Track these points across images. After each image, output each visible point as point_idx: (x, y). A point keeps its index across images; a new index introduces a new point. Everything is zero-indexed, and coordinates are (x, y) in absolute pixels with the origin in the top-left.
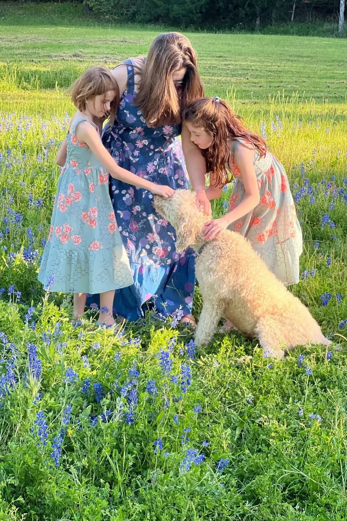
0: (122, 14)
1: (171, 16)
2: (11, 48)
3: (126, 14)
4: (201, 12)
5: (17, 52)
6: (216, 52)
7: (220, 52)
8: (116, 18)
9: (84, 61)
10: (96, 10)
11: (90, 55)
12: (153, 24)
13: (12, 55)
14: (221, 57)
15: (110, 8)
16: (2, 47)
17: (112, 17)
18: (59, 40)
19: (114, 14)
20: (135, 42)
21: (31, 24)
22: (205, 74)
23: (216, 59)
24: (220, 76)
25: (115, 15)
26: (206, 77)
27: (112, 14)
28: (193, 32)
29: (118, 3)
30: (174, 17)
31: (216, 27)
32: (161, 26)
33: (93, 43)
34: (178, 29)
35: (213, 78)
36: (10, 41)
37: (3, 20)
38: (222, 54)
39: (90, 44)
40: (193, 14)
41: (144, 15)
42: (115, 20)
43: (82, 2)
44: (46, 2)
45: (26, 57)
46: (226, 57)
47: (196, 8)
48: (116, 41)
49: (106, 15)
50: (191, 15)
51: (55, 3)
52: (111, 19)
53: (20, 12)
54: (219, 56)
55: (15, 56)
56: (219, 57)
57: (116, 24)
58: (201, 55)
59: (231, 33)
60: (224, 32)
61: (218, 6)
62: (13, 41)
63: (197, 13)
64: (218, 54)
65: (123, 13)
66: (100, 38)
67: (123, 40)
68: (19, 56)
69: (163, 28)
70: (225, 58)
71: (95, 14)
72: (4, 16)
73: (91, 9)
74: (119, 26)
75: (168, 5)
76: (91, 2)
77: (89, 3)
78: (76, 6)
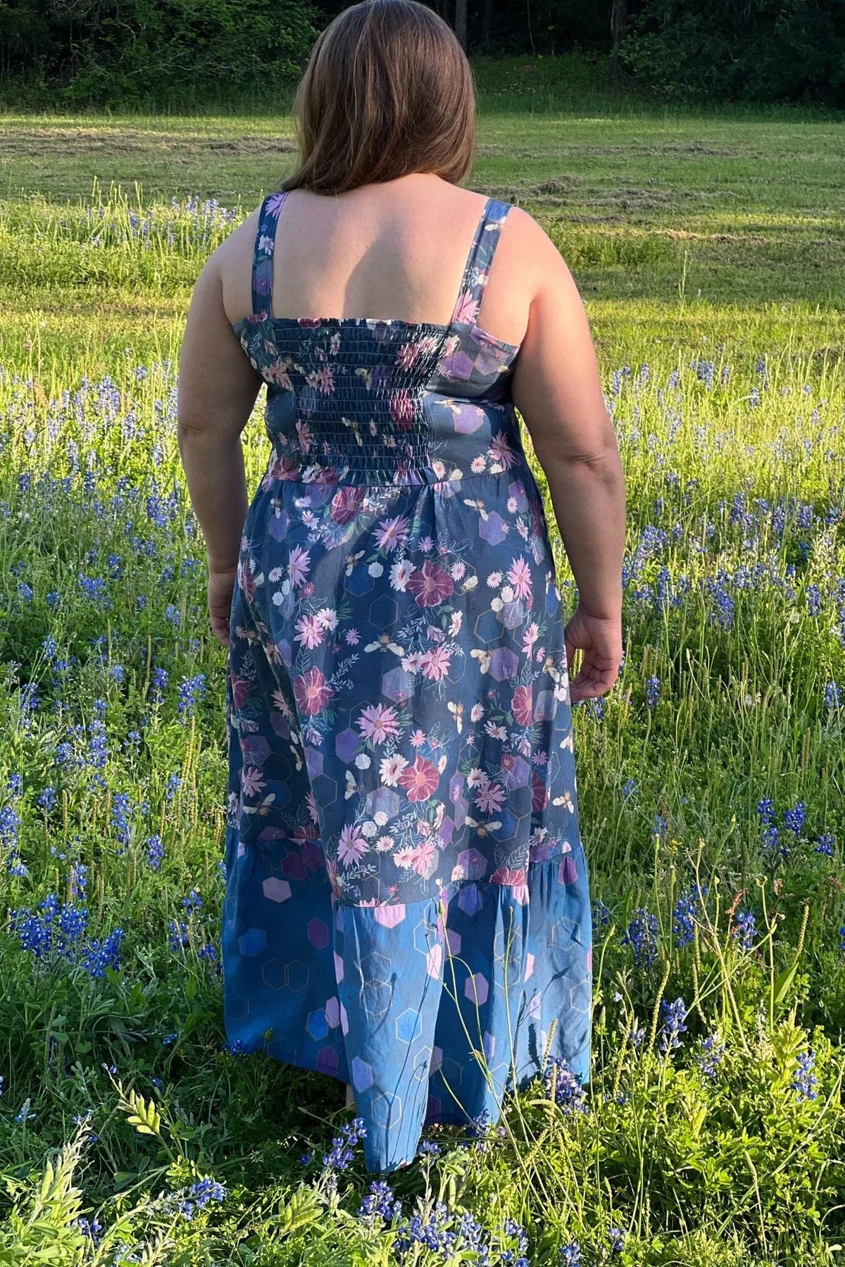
0: (708, 80)
1: (834, 81)
3: (720, 80)
8: (691, 89)
9: (565, 204)
10: (641, 70)
11: (587, 187)
12: (789, 104)
15: (678, 64)
17: (682, 87)
18: (526, 150)
19: (686, 81)
20: (725, 151)
25: (691, 83)
27: (681, 81)
29: (699, 52)
32: (808, 107)
33: (611, 157)
39: (602, 158)
41: (766, 80)
42: (690, 96)
43: (608, 53)
44: (519, 55)
48: (675, 150)
49: (667, 84)
51: (540, 57)
52: (678, 92)
57: (691, 107)
65: (712, 78)
66: (635, 142)
67: (693, 147)
69: (813, 113)
71: (642, 81)
73: (629, 69)
74: (698, 111)
76: (628, 51)
77: (623, 53)
78: (594, 63)
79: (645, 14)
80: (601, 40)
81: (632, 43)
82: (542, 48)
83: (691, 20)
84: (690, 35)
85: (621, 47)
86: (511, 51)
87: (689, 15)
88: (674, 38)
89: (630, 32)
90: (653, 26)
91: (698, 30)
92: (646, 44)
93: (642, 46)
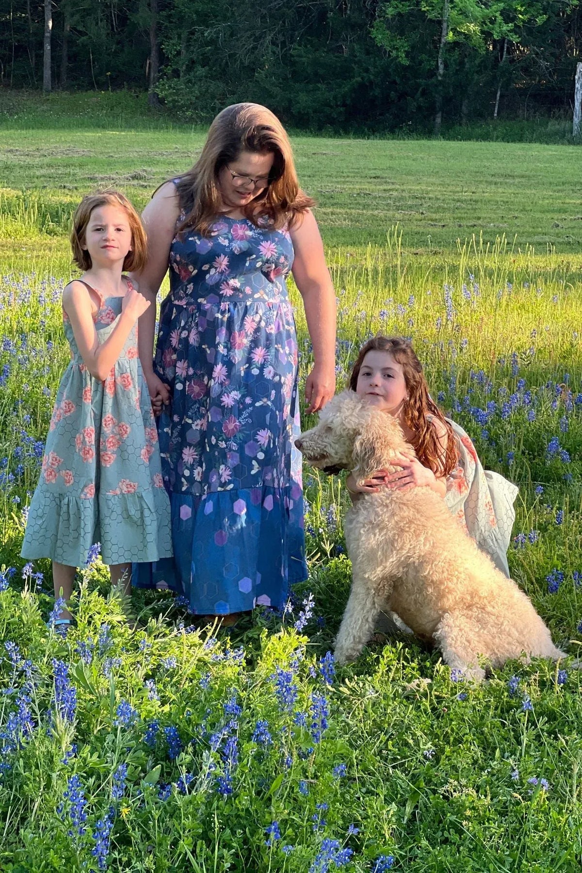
0: (213, 109)
1: (294, 111)
2: (29, 167)
4: (344, 105)
5: (38, 173)
6: (369, 169)
7: (375, 169)
8: (203, 115)
9: (149, 186)
10: (170, 102)
11: (160, 177)
13: (31, 178)
14: (378, 177)
15: (194, 99)
16: (14, 166)
17: (197, 114)
18: (109, 153)
19: (199, 110)
21: (63, 127)
22: (352, 206)
23: (370, 180)
24: (377, 209)
25: (202, 110)
26: (353, 211)
27: (196, 109)
28: (331, 137)
29: (207, 91)
30: (299, 113)
31: (369, 130)
33: (165, 157)
34: (306, 132)
35: (365, 212)
36: (28, 155)
37: (15, 120)
38: (379, 173)
39: (160, 158)
40: (331, 107)
42: (202, 119)
43: (147, 90)
44: (86, 91)
45: (54, 181)
46: (386, 178)
47: (335, 98)
49: (187, 110)
50: (327, 110)
51: (103, 92)
52: (194, 116)
53: (45, 108)
54: (374, 176)
55: (35, 180)
56: (375, 178)
57: (203, 126)
58: (345, 175)
59: (393, 139)
60: (383, 137)
61: (371, 94)
62: (33, 155)
63: (337, 106)
64: (372, 173)
66: (176, 148)
68: (42, 179)
70: (384, 180)
71: (170, 109)
72: (17, 114)
73: (161, 101)
75: (290, 93)
76: (161, 89)
77: (157, 91)
78: (137, 96)
79: (171, 66)
80: (142, 82)
81: (163, 85)
82: (102, 86)
83: (201, 71)
84: (200, 80)
85: (157, 87)
86: (81, 88)
87: (200, 68)
88: (190, 81)
89: (161, 77)
90: (176, 73)
91: (206, 77)
92: (172, 85)
93: (170, 86)
